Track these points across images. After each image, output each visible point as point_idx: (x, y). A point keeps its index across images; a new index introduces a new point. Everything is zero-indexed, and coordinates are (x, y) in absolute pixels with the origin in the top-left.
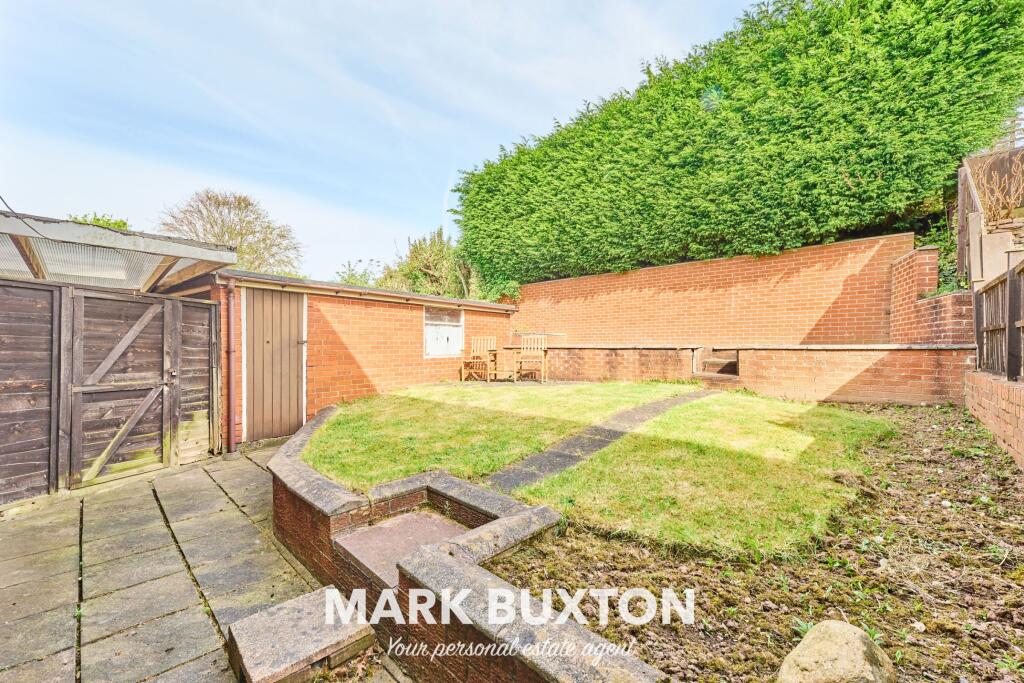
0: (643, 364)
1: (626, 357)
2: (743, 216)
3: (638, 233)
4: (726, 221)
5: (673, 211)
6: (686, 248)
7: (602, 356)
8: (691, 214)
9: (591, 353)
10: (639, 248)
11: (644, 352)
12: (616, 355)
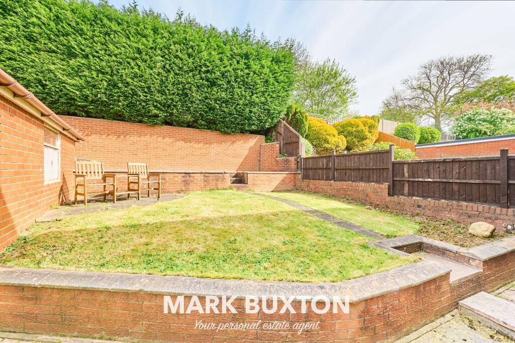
0: (206, 181)
1: (195, 177)
2: (228, 115)
3: (174, 106)
4: (220, 115)
5: (198, 102)
6: (196, 121)
7: (179, 177)
8: (206, 106)
9: (171, 176)
10: (171, 114)
11: (206, 175)
12: (189, 176)
